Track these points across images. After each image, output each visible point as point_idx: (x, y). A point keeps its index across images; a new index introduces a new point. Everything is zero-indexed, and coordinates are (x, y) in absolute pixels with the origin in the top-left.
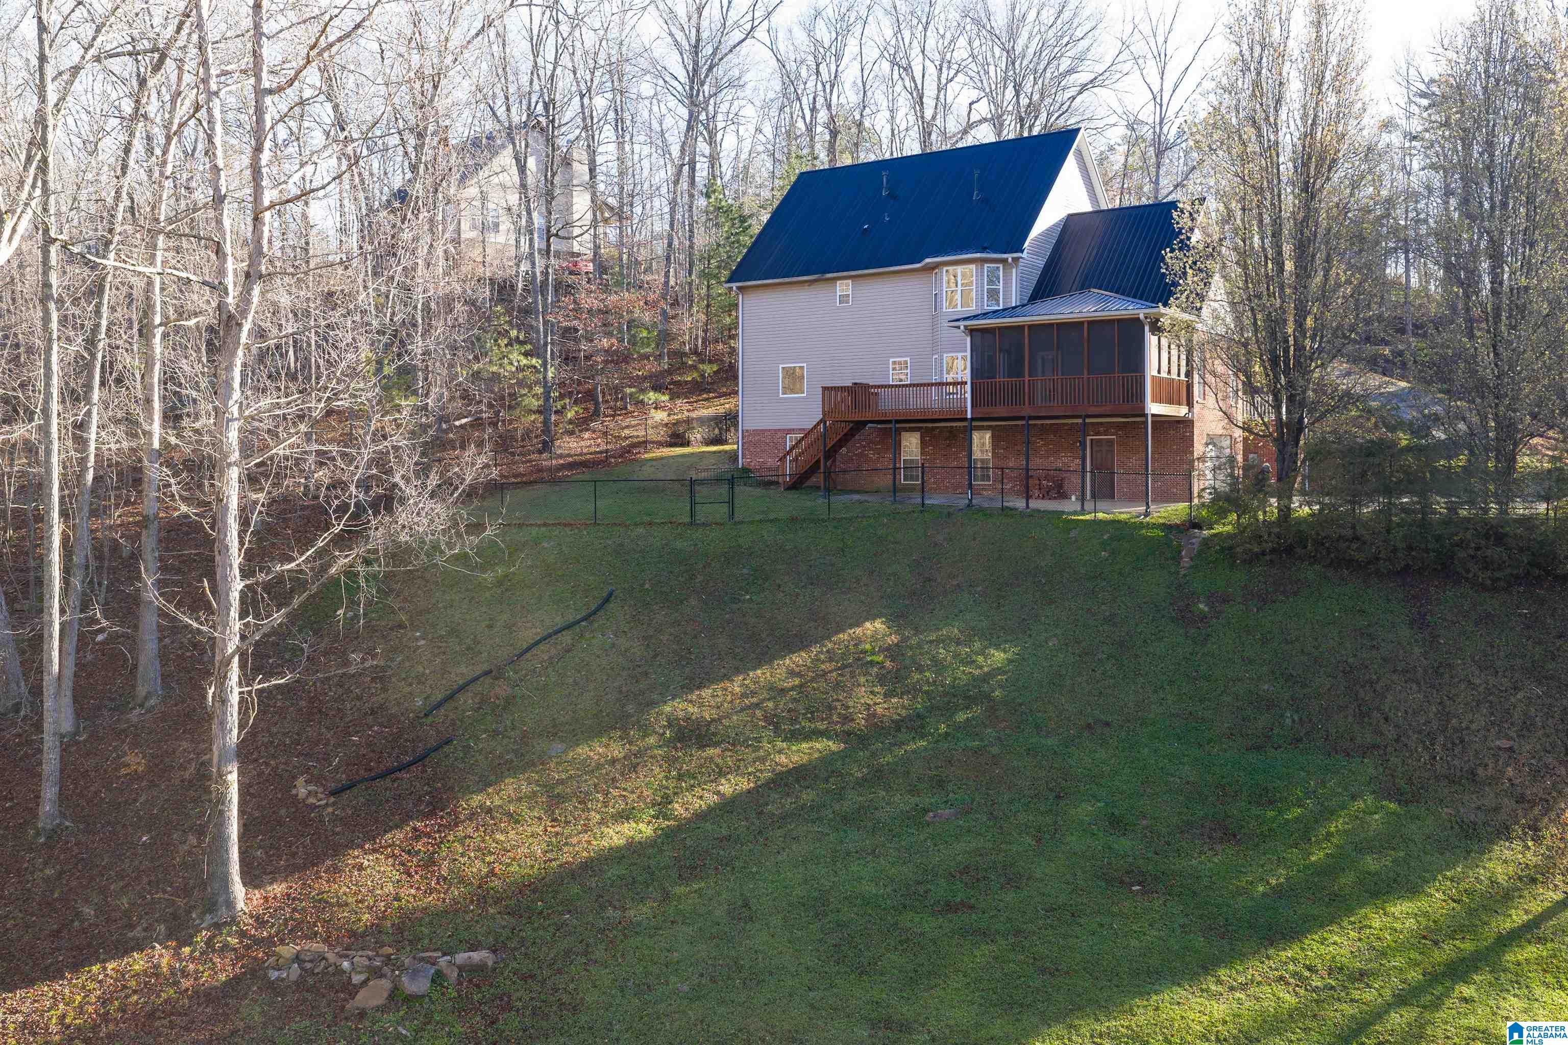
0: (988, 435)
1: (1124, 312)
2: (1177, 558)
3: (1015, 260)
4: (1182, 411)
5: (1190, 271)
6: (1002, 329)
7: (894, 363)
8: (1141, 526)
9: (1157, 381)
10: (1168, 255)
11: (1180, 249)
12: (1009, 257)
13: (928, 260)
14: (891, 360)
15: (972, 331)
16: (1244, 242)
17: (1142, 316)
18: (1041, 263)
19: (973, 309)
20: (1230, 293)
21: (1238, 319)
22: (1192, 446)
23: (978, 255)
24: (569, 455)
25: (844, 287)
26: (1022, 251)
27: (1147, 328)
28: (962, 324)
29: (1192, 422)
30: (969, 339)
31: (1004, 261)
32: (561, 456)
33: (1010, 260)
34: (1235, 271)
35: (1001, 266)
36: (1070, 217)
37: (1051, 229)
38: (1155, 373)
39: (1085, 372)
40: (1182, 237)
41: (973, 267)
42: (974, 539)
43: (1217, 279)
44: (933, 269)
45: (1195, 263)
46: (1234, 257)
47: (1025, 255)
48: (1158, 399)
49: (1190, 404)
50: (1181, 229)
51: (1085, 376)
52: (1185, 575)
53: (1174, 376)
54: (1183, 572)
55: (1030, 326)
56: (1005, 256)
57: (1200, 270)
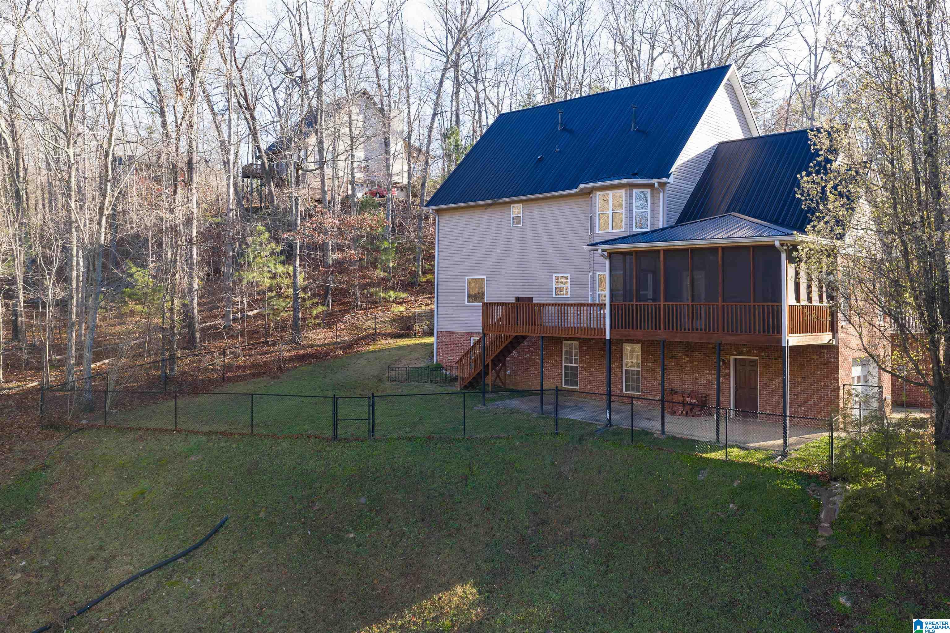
0: (638, 347)
1: (758, 239)
2: (815, 524)
3: (663, 185)
4: (825, 338)
5: (831, 197)
6: (638, 254)
7: (557, 278)
8: (775, 473)
9: (794, 310)
10: (804, 180)
11: (818, 172)
12: (656, 182)
13: (582, 186)
14: (554, 275)
15: (611, 255)
16: (892, 163)
17: (777, 244)
18: (690, 187)
19: (621, 231)
20: (877, 220)
21: (887, 248)
22: (837, 372)
23: (625, 181)
24: (311, 346)
25: (517, 210)
26: (668, 176)
27: (783, 256)
28: (600, 248)
29: (837, 348)
30: (607, 262)
31: (651, 186)
32: (303, 347)
33: (656, 185)
34: (882, 195)
35: (649, 190)
36: (722, 145)
37: (700, 157)
38: (792, 301)
39: (720, 299)
40: (820, 159)
41: (623, 191)
42: (599, 472)
43: (863, 203)
44: (590, 193)
45: (835, 187)
46: (879, 181)
47: (671, 180)
48: (796, 329)
49: (834, 329)
50: (817, 151)
51: (720, 303)
52: (823, 549)
53: (815, 302)
54: (821, 542)
55: (665, 251)
56: (652, 181)
57: (841, 195)
